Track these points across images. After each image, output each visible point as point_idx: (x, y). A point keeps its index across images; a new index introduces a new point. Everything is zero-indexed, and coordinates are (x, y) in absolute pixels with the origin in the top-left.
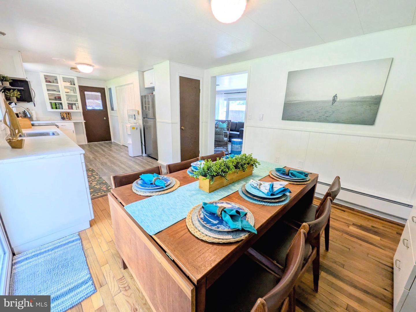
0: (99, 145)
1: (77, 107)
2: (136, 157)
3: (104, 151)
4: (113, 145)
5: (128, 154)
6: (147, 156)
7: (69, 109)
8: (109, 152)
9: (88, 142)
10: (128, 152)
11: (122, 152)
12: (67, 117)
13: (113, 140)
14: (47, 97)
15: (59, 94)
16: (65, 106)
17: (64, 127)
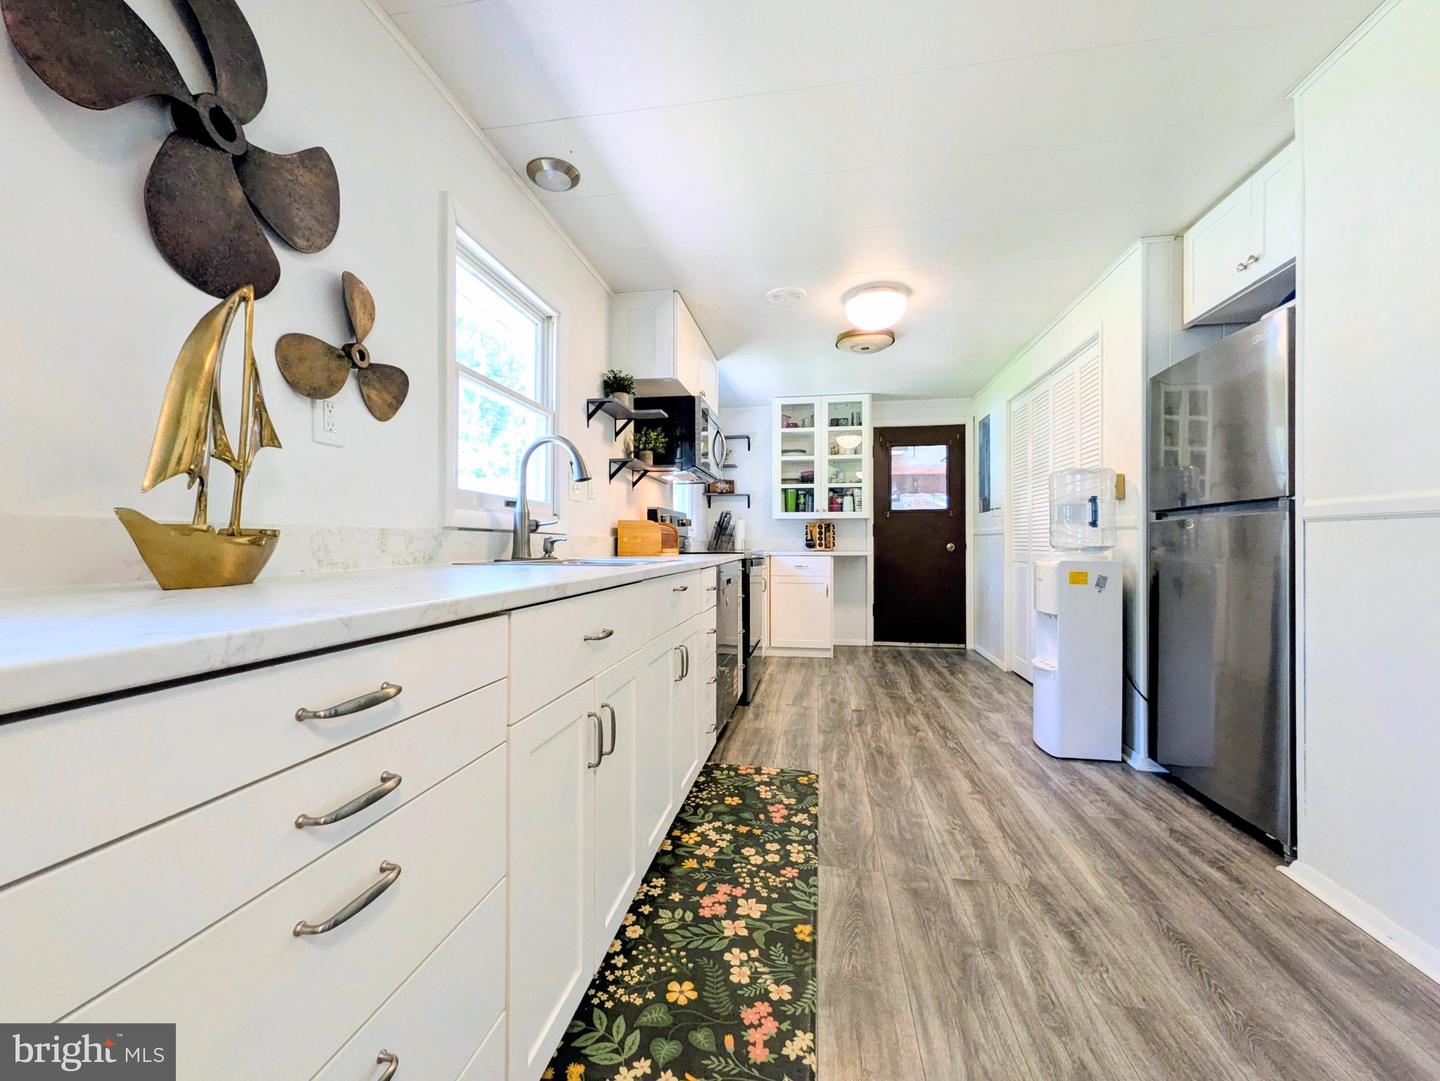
0: (908, 657)
1: (856, 503)
2: (1078, 766)
3: (916, 685)
4: (968, 667)
5: (1030, 731)
6: (1158, 774)
7: (831, 509)
8: (937, 693)
9: (876, 639)
10: (1032, 716)
11: (998, 708)
12: (820, 539)
13: (971, 643)
14: (777, 475)
15: (812, 462)
16: (821, 499)
17: (800, 571)
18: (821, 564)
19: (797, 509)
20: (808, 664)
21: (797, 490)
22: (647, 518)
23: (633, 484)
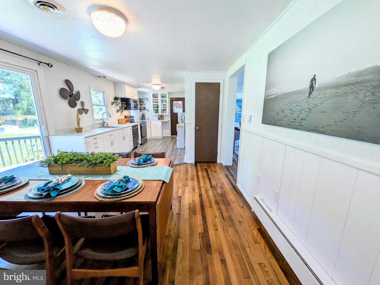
7: (162, 113)
9: (171, 135)
14: (152, 106)
15: (158, 104)
16: (160, 111)
17: (156, 124)
21: (156, 109)
22: (124, 118)
23: (122, 112)
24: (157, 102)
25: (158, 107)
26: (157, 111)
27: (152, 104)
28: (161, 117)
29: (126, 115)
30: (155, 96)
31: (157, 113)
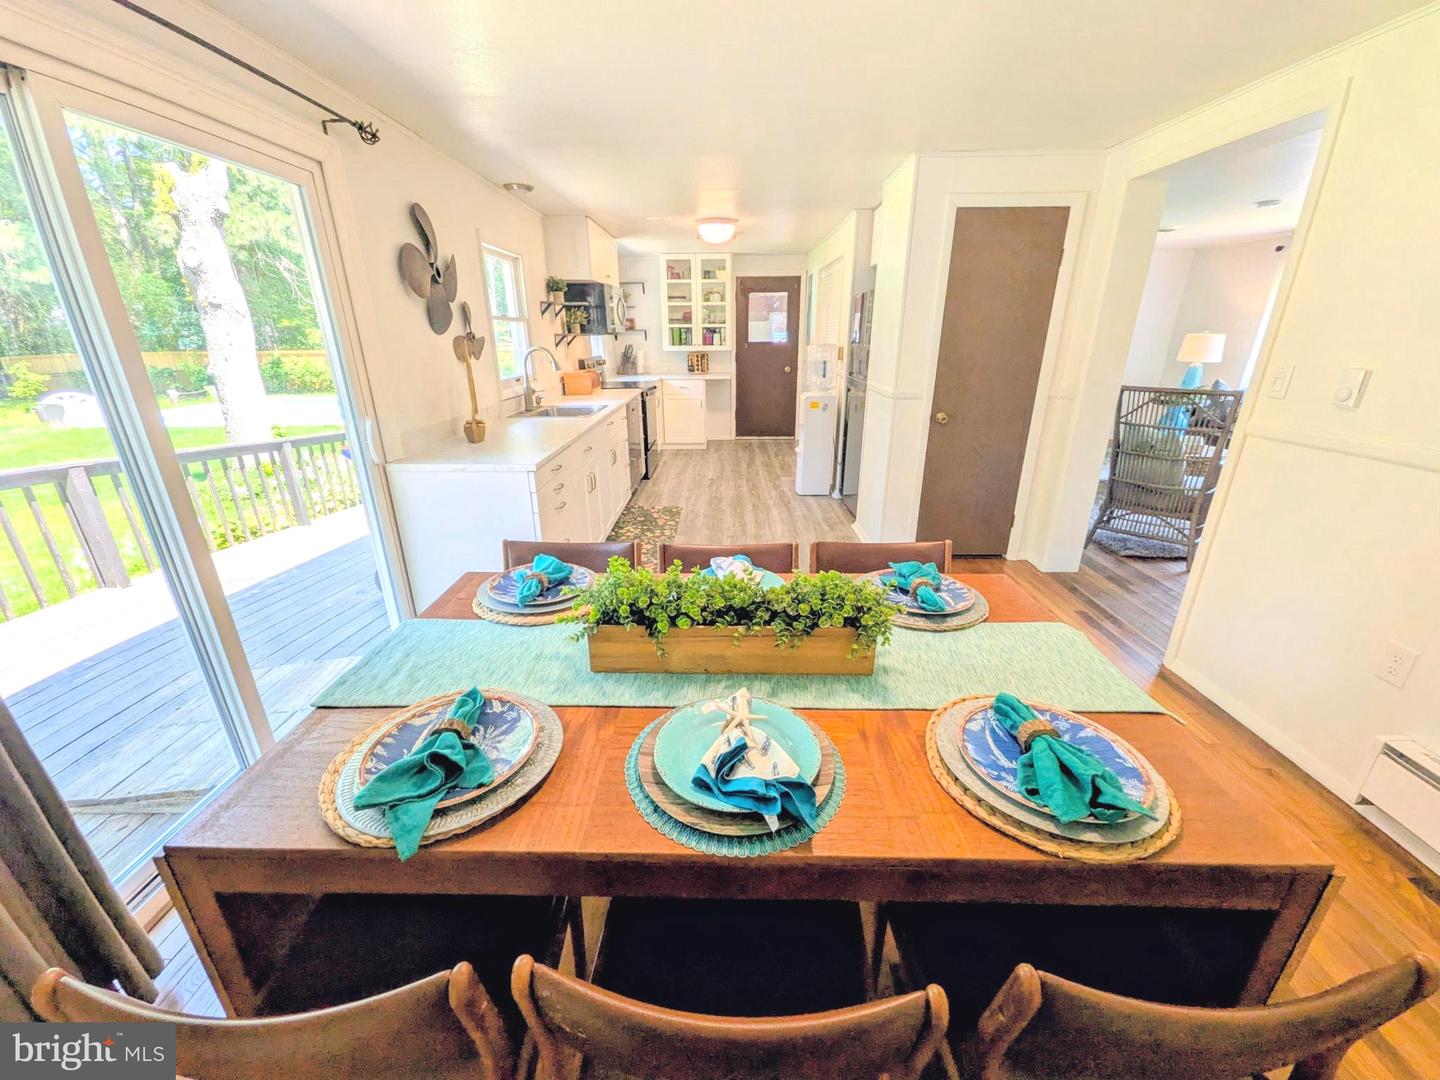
1: (724, 338)
2: (811, 498)
3: (751, 463)
5: (792, 481)
6: (840, 499)
7: (705, 343)
9: (737, 435)
13: (797, 435)
14: (665, 315)
15: (690, 307)
16: (697, 336)
17: (683, 391)
18: (696, 385)
19: (681, 344)
20: (689, 454)
21: (680, 329)
22: (578, 367)
23: (569, 344)
24: (684, 298)
25: (687, 318)
26: (683, 336)
27: (665, 304)
28: (698, 364)
29: (582, 358)
30: (677, 270)
31: (685, 344)
